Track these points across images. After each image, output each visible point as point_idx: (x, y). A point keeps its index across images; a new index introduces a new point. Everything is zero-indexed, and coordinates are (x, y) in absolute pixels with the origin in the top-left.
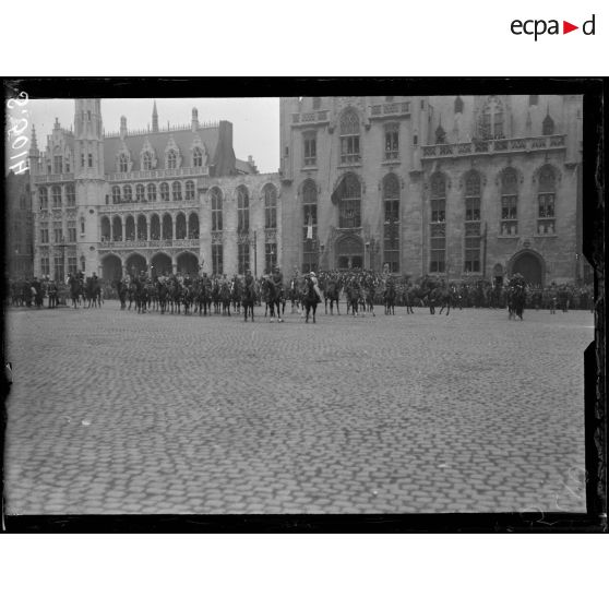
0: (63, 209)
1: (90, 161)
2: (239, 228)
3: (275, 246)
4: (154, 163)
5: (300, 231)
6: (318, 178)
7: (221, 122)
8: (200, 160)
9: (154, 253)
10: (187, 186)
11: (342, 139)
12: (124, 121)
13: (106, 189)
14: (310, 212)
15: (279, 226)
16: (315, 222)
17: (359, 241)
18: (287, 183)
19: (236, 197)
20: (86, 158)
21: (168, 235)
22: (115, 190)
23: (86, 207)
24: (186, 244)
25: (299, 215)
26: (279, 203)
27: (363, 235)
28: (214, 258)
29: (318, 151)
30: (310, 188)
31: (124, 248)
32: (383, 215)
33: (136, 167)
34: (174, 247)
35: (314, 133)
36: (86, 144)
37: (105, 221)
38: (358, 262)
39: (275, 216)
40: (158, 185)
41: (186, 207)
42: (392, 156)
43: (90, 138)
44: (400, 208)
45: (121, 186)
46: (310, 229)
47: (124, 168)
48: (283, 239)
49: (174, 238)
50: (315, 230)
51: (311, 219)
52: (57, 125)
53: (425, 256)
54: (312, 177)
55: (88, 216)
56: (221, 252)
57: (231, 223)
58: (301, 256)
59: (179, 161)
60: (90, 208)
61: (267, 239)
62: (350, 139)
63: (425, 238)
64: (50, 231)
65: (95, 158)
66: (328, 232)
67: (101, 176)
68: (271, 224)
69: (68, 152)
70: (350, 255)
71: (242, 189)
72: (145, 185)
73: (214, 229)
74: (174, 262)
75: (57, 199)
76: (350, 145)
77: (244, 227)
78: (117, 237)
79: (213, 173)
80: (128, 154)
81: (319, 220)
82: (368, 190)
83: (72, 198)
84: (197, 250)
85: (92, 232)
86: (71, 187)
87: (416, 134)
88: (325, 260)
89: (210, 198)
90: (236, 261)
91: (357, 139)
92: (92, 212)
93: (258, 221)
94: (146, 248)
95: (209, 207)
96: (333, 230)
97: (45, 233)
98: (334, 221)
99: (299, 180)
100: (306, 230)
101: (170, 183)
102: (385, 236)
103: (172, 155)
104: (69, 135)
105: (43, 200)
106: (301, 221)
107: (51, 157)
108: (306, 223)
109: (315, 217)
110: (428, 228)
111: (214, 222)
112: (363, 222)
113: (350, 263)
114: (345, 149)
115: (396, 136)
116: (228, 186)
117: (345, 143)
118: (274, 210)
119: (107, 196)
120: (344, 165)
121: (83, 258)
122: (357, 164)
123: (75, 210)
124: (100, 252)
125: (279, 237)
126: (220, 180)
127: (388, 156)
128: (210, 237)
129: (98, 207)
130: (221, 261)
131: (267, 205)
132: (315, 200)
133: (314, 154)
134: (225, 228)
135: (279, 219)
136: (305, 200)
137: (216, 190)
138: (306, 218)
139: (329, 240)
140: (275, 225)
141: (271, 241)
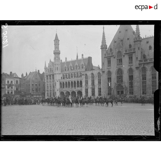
0: (52, 81)
1: (57, 69)
2: (92, 84)
3: (101, 88)
4: (72, 69)
5: (107, 84)
6: (111, 70)
7: (89, 57)
8: (83, 67)
9: (72, 91)
10: (80, 74)
11: (118, 59)
12: (66, 58)
13: (61, 75)
14: (109, 79)
15: (102, 83)
16: (111, 82)
17: (122, 86)
18: (103, 72)
19: (91, 76)
20: (56, 68)
21: (75, 86)
22: (64, 76)
23: (56, 80)
24: (79, 89)
25: (107, 80)
26: (102, 77)
27: (123, 85)
28: (86, 92)
29: (111, 63)
30: (109, 73)
31: (65, 90)
32: (129, 79)
33: (68, 70)
34: (76, 89)
35: (110, 58)
36: (56, 65)
37: (61, 83)
38: (122, 92)
39: (101, 81)
40: (73, 74)
41: (79, 79)
42: (131, 63)
43: (57, 63)
44: (133, 77)
45: (65, 75)
46: (109, 83)
47: (66, 70)
48: (103, 87)
49: (76, 87)
50: (111, 84)
51: (110, 81)
52: (50, 61)
53: (140, 90)
54: (110, 70)
55: (57, 82)
56: (87, 90)
57: (90, 83)
58: (107, 91)
59: (78, 68)
60: (57, 80)
61: (99, 87)
62: (119, 59)
63: (140, 85)
64: (49, 86)
65: (58, 68)
66: (114, 84)
67: (60, 72)
68: (99, 83)
69: (53, 67)
70: (120, 90)
71: (92, 74)
72: (70, 74)
73: (86, 84)
74: (76, 93)
75: (50, 78)
76: (120, 61)
77: (93, 83)
78: (64, 87)
79: (86, 70)
80: (66, 67)
81: (112, 81)
82: (124, 73)
83: (53, 78)
84: (82, 90)
85: (58, 86)
86: (53, 75)
87: (137, 57)
88: (114, 92)
89: (85, 77)
90: (91, 92)
91: (121, 59)
92: (58, 81)
93: (96, 82)
94: (70, 90)
95: (85, 79)
96: (115, 84)
97: (48, 87)
98: (116, 81)
99: (106, 71)
100: (108, 84)
101: (76, 73)
102: (129, 85)
103: (77, 66)
104: (53, 63)
105: (47, 79)
106: (107, 82)
107: (49, 68)
108: (108, 82)
109: (111, 81)
110: (141, 82)
111: (86, 83)
112: (123, 81)
113: (120, 93)
114: (118, 62)
115: (132, 58)
116: (89, 73)
117: (118, 60)
118: (100, 79)
119: (61, 77)
120: (118, 66)
121: (56, 92)
122: (121, 66)
123: (54, 81)
124: (60, 91)
125: (102, 86)
126: (87, 72)
127: (130, 63)
128: (85, 86)
129: (59, 80)
130: (87, 93)
131: (99, 78)
132: (111, 76)
133: (110, 64)
134: (88, 84)
135: (102, 81)
136: (108, 76)
137: (86, 75)
138: (109, 81)
139: (114, 86)
140: (100, 83)
141: (100, 87)
